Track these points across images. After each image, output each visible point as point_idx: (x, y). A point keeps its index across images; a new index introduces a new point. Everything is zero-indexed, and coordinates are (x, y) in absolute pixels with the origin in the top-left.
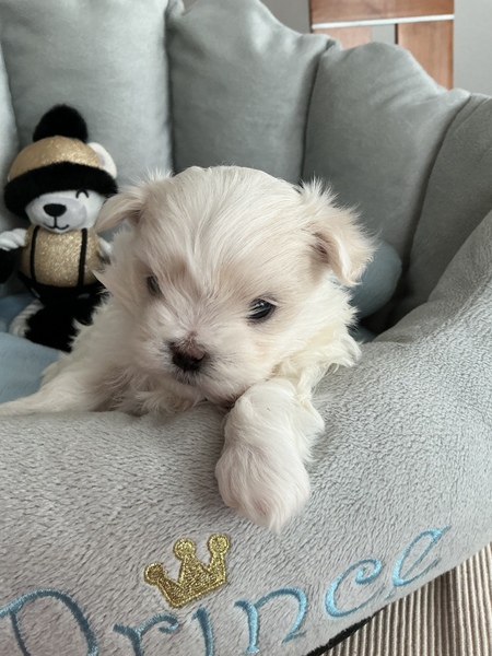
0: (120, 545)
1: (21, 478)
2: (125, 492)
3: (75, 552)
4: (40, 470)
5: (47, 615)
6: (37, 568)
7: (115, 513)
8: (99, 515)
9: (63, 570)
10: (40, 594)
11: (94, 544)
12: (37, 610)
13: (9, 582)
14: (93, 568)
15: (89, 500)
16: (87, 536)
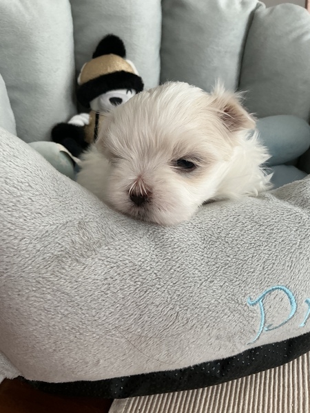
0: (306, 258)
1: (242, 233)
2: (298, 232)
3: (287, 265)
4: (249, 227)
5: (277, 299)
6: (270, 276)
7: (298, 243)
8: (291, 245)
9: (284, 274)
10: (273, 290)
11: (294, 259)
12: (272, 297)
13: (258, 287)
14: (297, 271)
15: (282, 239)
16: (290, 255)
